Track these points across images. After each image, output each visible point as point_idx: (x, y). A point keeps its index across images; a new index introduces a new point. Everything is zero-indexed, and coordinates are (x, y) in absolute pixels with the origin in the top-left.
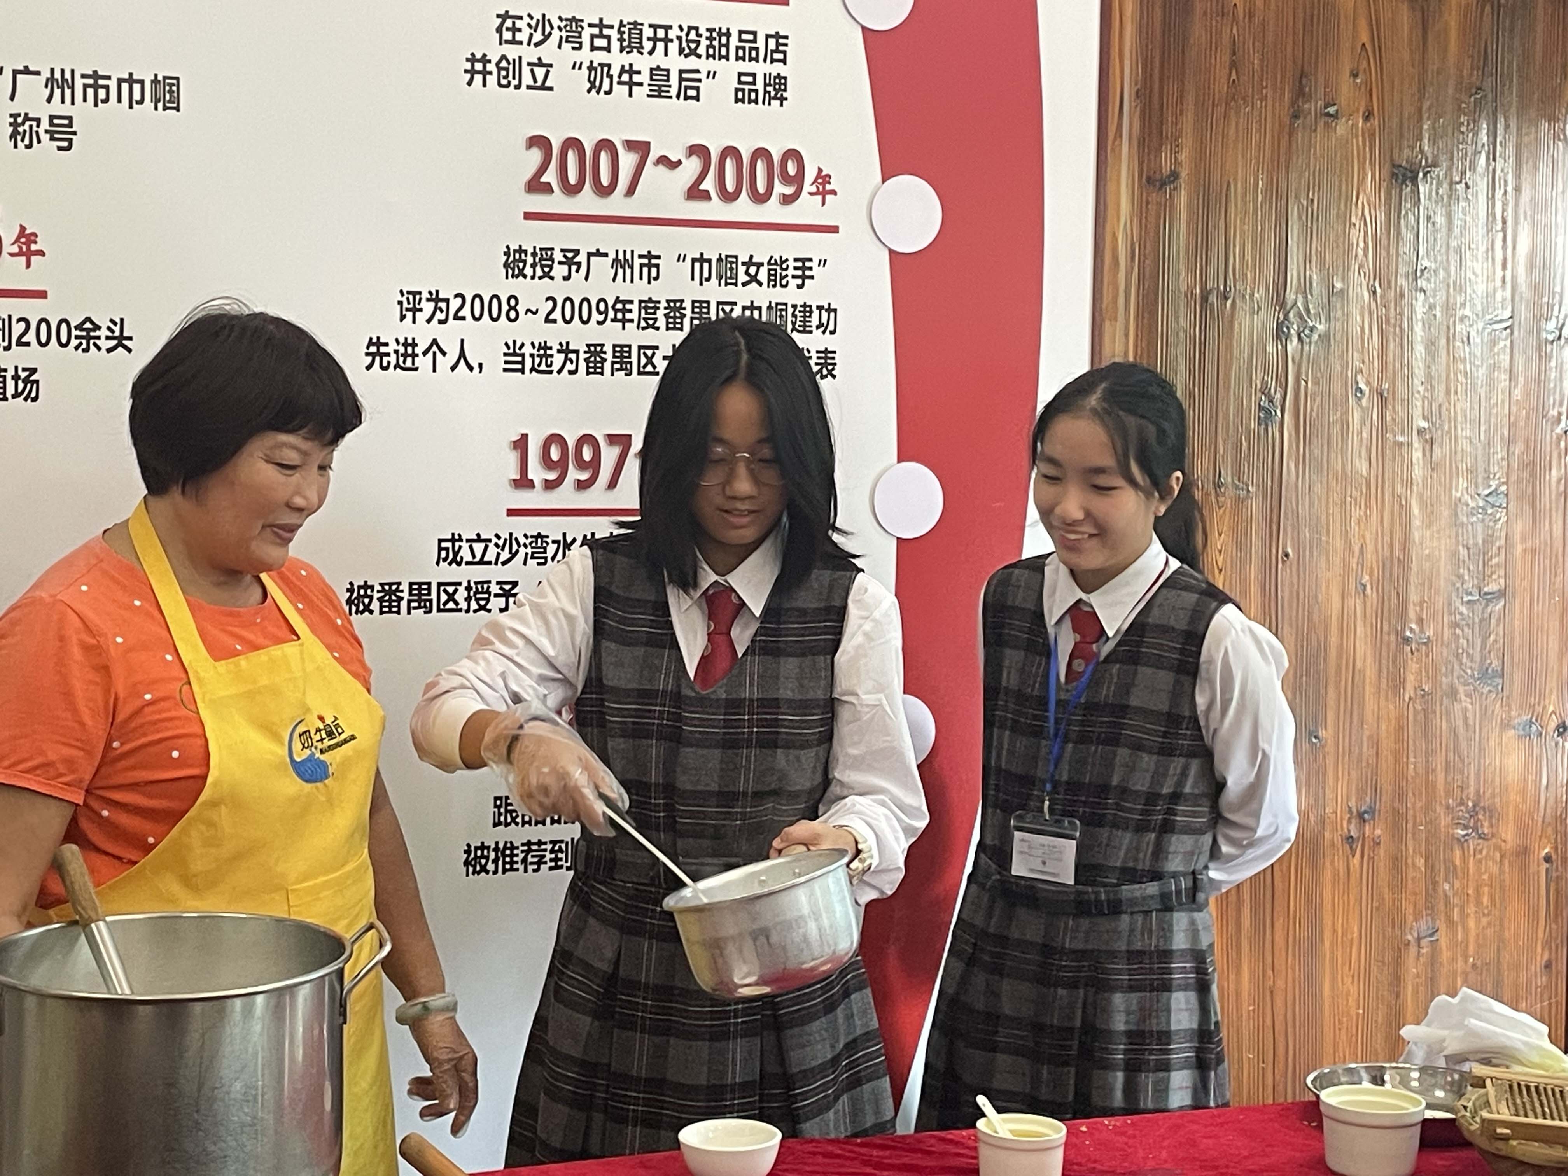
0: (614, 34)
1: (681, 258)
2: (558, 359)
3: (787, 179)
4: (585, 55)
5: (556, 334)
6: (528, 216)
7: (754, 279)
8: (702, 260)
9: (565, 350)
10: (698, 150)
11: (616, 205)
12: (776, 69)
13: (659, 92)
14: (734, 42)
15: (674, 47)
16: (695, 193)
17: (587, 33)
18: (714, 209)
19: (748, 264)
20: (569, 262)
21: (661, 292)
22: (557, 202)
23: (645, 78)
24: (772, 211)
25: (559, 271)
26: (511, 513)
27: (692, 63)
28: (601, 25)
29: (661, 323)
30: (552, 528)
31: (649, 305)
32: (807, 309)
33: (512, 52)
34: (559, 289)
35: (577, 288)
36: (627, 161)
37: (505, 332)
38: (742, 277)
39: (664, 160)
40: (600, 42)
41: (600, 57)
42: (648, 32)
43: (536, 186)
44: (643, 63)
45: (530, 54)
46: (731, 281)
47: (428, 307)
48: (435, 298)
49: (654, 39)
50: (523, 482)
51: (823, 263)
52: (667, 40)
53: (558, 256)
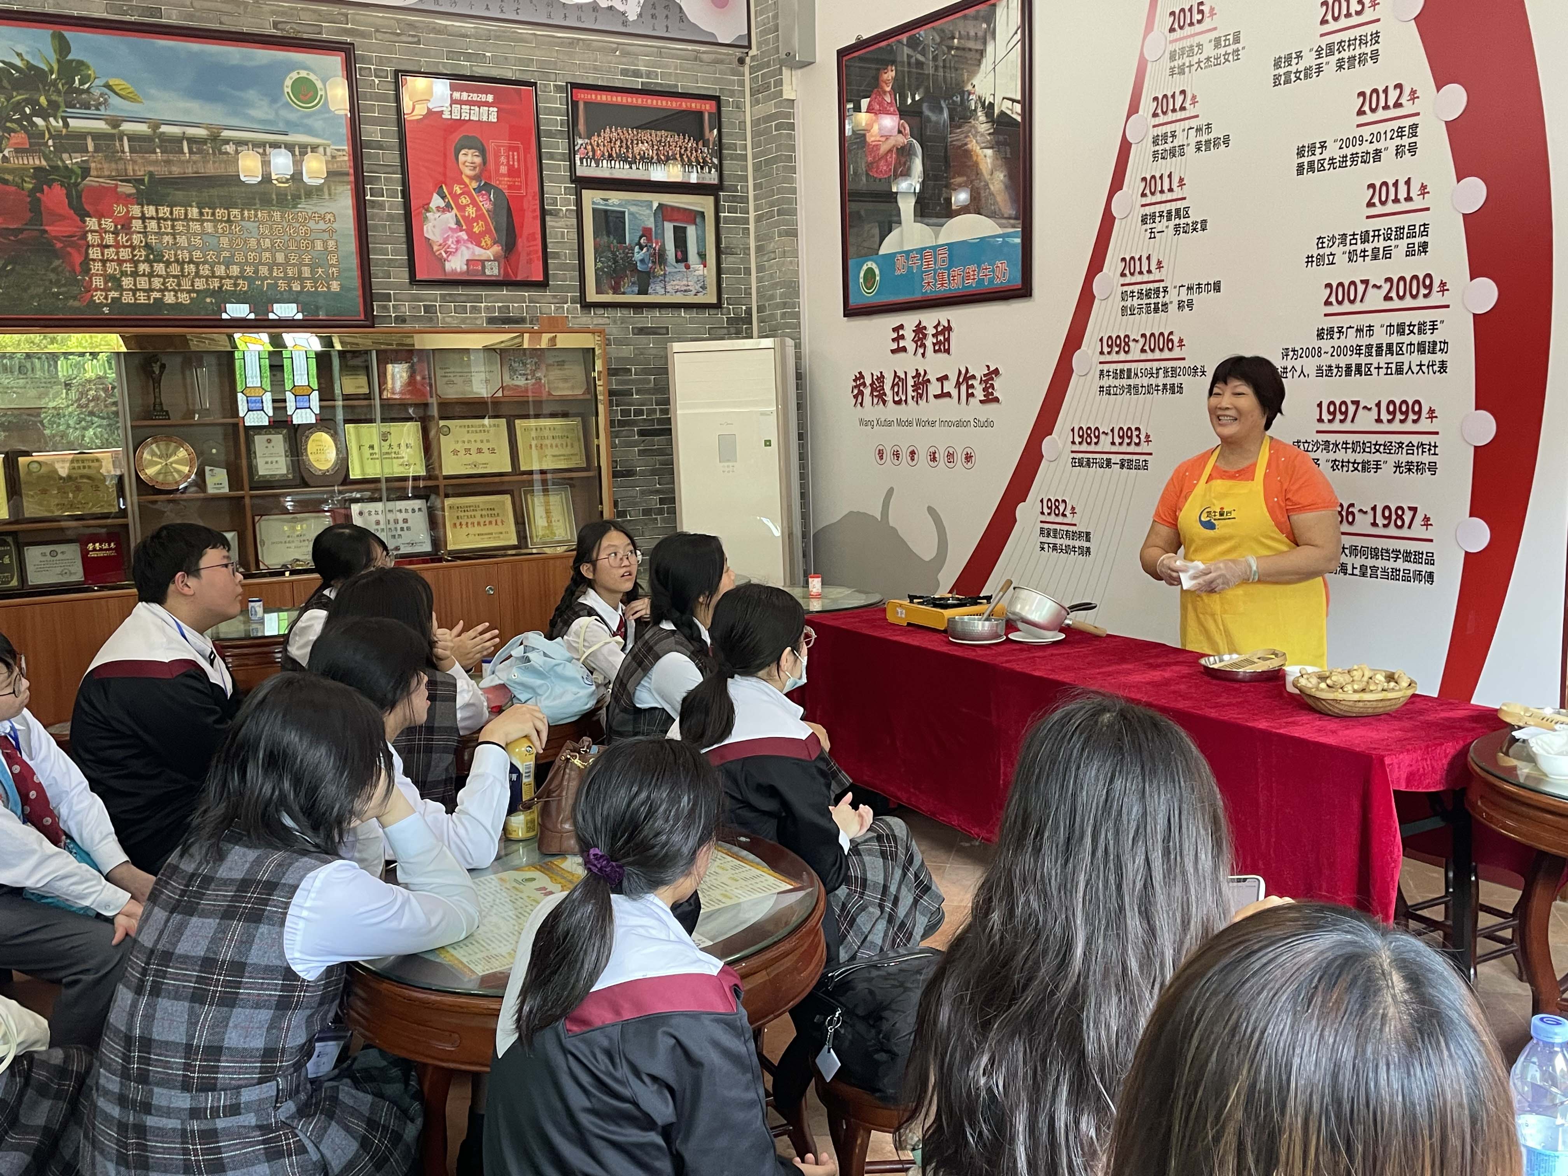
0: (1358, 237)
1: (1382, 326)
2: (1335, 371)
3: (1425, 287)
4: (1348, 248)
5: (1334, 361)
6: (1326, 315)
7: (1412, 332)
8: (1390, 326)
9: (1338, 367)
10: (1389, 280)
11: (1357, 307)
12: (1424, 239)
13: (1375, 257)
14: (1406, 231)
15: (1381, 238)
16: (1387, 298)
17: (1349, 238)
18: (1396, 304)
19: (1409, 326)
20: (1340, 332)
21: (1374, 341)
22: (1336, 308)
23: (1369, 253)
24: (1421, 302)
25: (1336, 335)
26: (1318, 432)
27: (1389, 243)
28: (1354, 235)
29: (1374, 354)
30: (1332, 438)
31: (1369, 347)
32: (1435, 343)
33: (1321, 252)
34: (1335, 343)
35: (1343, 342)
36: (1361, 288)
37: (1317, 361)
38: (1407, 332)
39: (1375, 286)
40: (1354, 242)
41: (1353, 247)
42: (1372, 234)
43: (1327, 303)
44: (1369, 247)
45: (1327, 251)
46: (1402, 333)
47: (1291, 354)
48: (1294, 350)
49: (1374, 236)
50: (1320, 420)
51: (1442, 322)
52: (1379, 236)
53: (1336, 330)
